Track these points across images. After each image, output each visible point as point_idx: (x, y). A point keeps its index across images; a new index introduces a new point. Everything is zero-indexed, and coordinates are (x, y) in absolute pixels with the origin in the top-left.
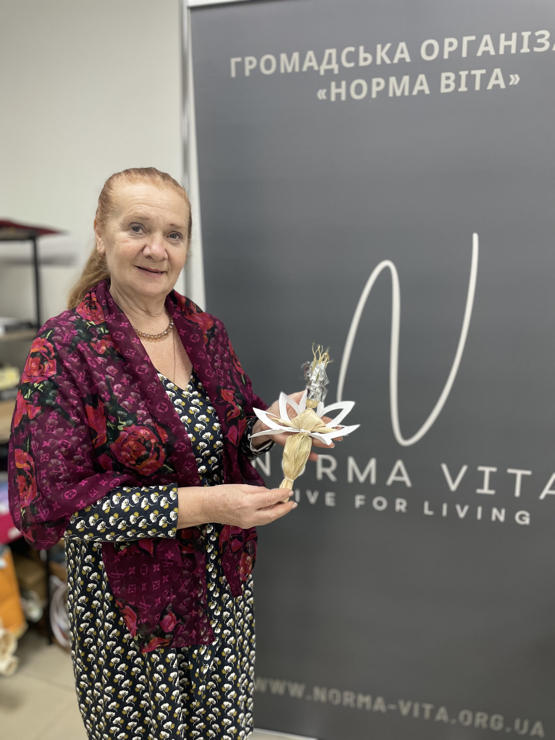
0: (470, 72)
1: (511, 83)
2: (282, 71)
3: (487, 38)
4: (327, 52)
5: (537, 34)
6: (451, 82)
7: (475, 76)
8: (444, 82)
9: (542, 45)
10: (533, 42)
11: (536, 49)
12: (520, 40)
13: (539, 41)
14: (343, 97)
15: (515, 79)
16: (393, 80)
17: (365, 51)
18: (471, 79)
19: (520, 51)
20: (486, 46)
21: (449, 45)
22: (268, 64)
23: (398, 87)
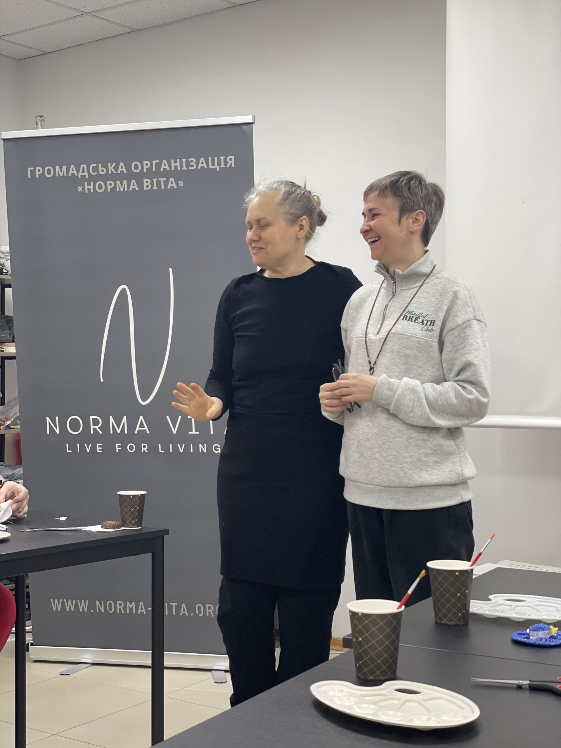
0: (158, 179)
1: (179, 186)
2: (57, 176)
3: (165, 161)
4: (82, 166)
5: (190, 160)
6: (148, 184)
7: (160, 181)
8: (145, 184)
9: (193, 166)
10: (188, 164)
11: (190, 168)
12: (181, 163)
13: (191, 164)
14: (92, 191)
15: (181, 184)
16: (118, 182)
17: (102, 167)
18: (159, 183)
19: (182, 169)
20: (164, 166)
21: (147, 165)
22: (49, 172)
23: (121, 186)
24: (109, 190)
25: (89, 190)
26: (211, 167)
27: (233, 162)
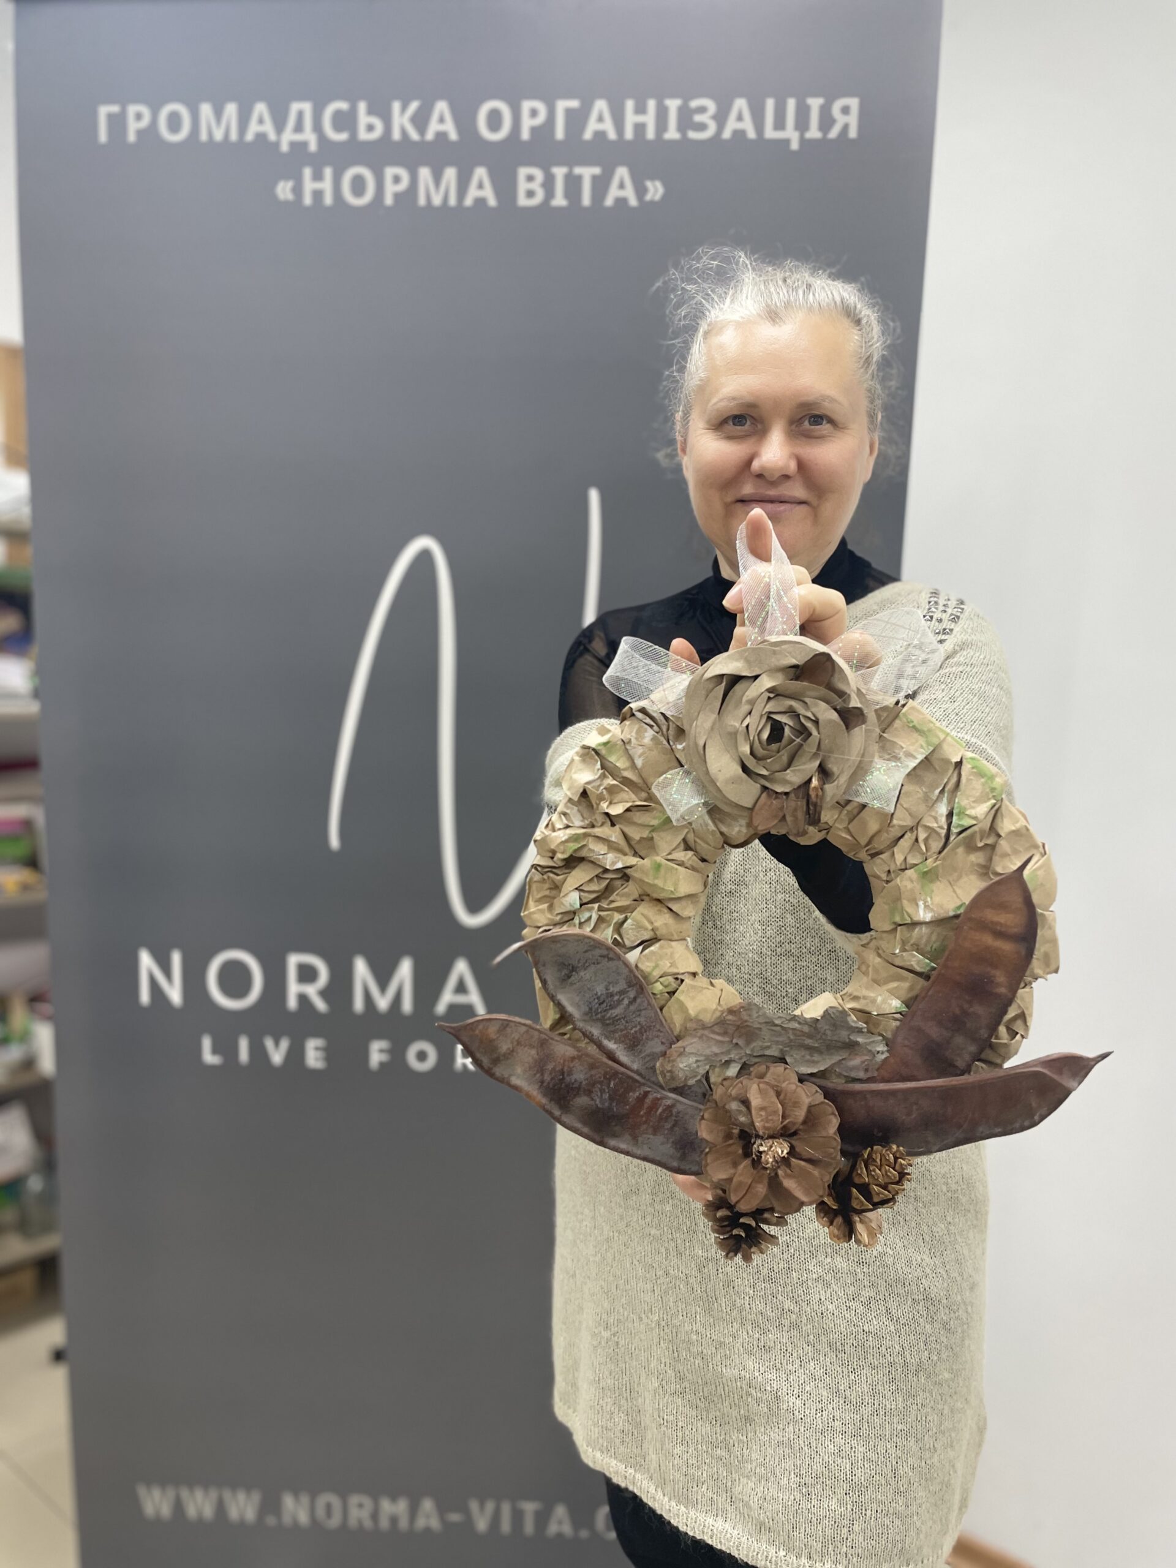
0: (571, 170)
1: (648, 197)
2: (204, 137)
3: (601, 105)
4: (295, 107)
5: (694, 104)
7: (580, 178)
8: (523, 186)
9: (702, 127)
10: (686, 120)
11: (693, 135)
12: (662, 115)
13: (698, 118)
14: (328, 200)
15: (655, 190)
16: (425, 173)
18: (573, 184)
19: (662, 136)
20: (599, 120)
21: (533, 114)
22: (174, 122)
23: (436, 188)
24: (389, 200)
25: (318, 195)
26: (770, 133)
27: (853, 120)
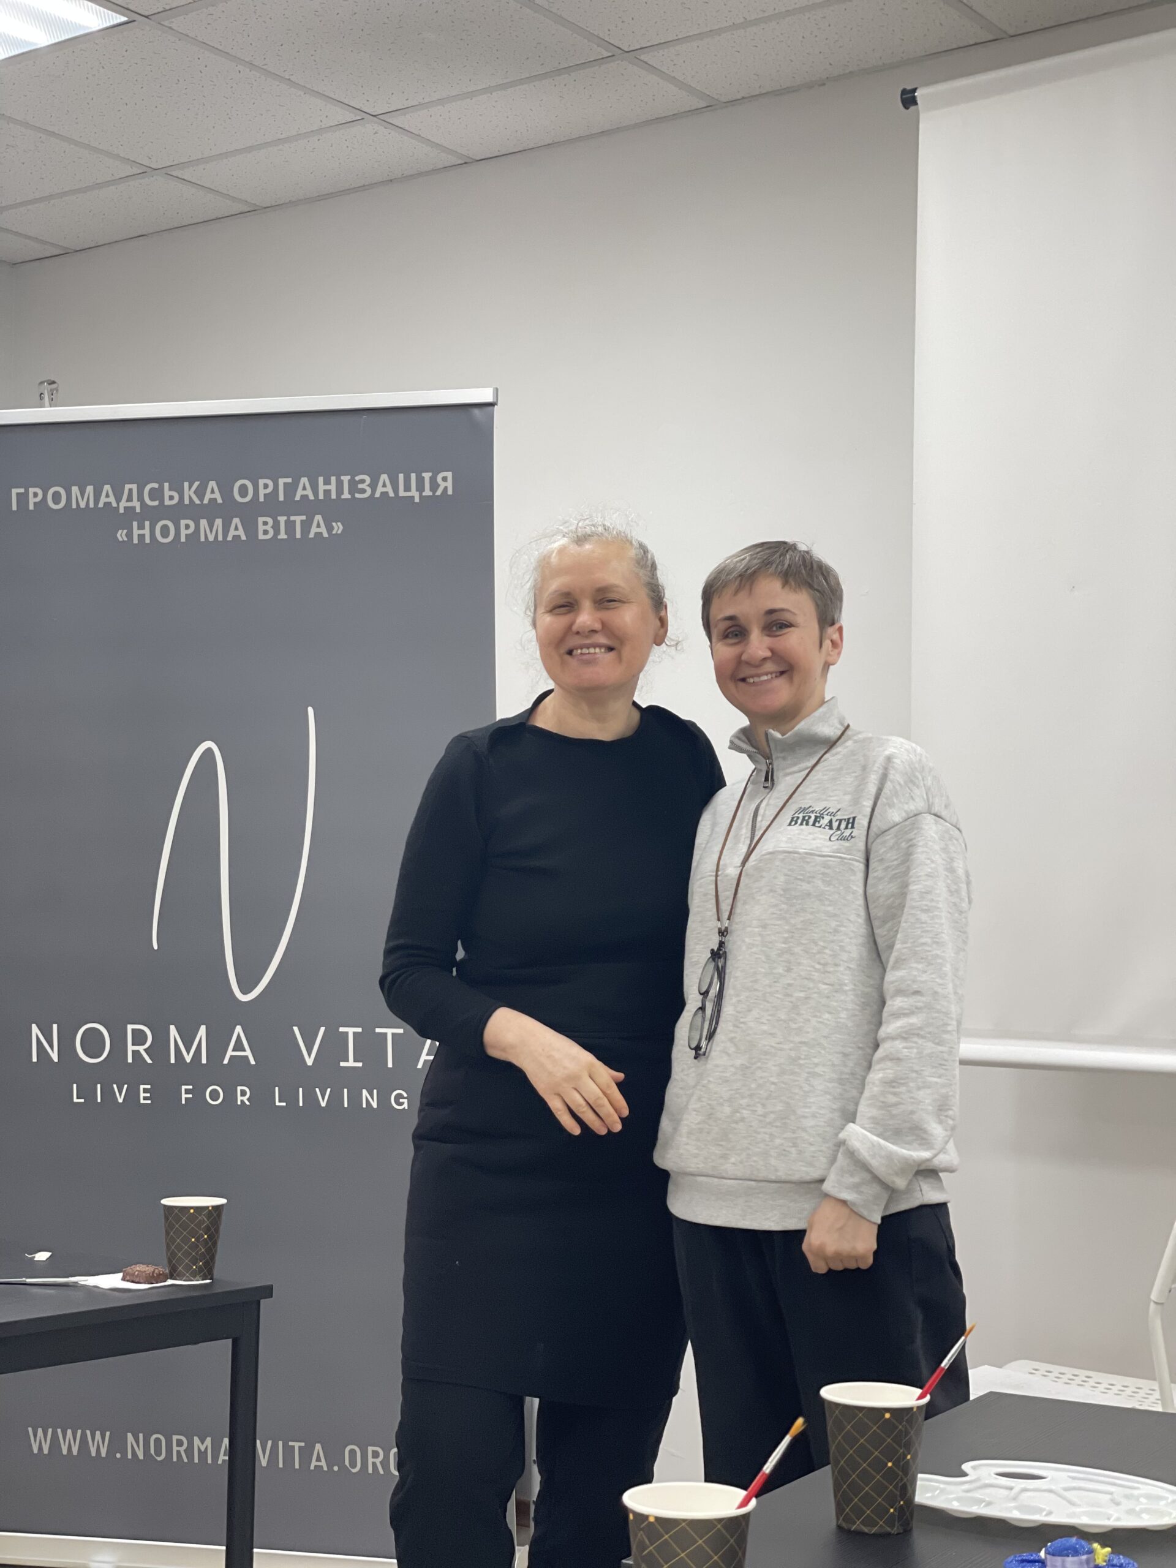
0: (289, 518)
1: (334, 532)
2: (74, 506)
3: (304, 480)
4: (127, 487)
5: (357, 478)
6: (268, 527)
7: (295, 521)
8: (261, 528)
9: (363, 491)
10: (354, 487)
11: (357, 496)
12: (340, 484)
13: (360, 486)
14: (148, 540)
15: (338, 528)
16: (204, 523)
17: (170, 489)
18: (290, 525)
19: (340, 497)
20: (304, 489)
21: (264, 487)
22: (57, 498)
23: (211, 531)
24: (183, 539)
25: (141, 537)
26: (402, 493)
27: (449, 484)
